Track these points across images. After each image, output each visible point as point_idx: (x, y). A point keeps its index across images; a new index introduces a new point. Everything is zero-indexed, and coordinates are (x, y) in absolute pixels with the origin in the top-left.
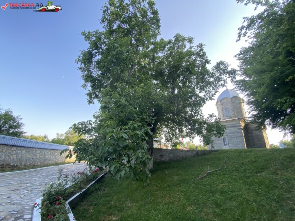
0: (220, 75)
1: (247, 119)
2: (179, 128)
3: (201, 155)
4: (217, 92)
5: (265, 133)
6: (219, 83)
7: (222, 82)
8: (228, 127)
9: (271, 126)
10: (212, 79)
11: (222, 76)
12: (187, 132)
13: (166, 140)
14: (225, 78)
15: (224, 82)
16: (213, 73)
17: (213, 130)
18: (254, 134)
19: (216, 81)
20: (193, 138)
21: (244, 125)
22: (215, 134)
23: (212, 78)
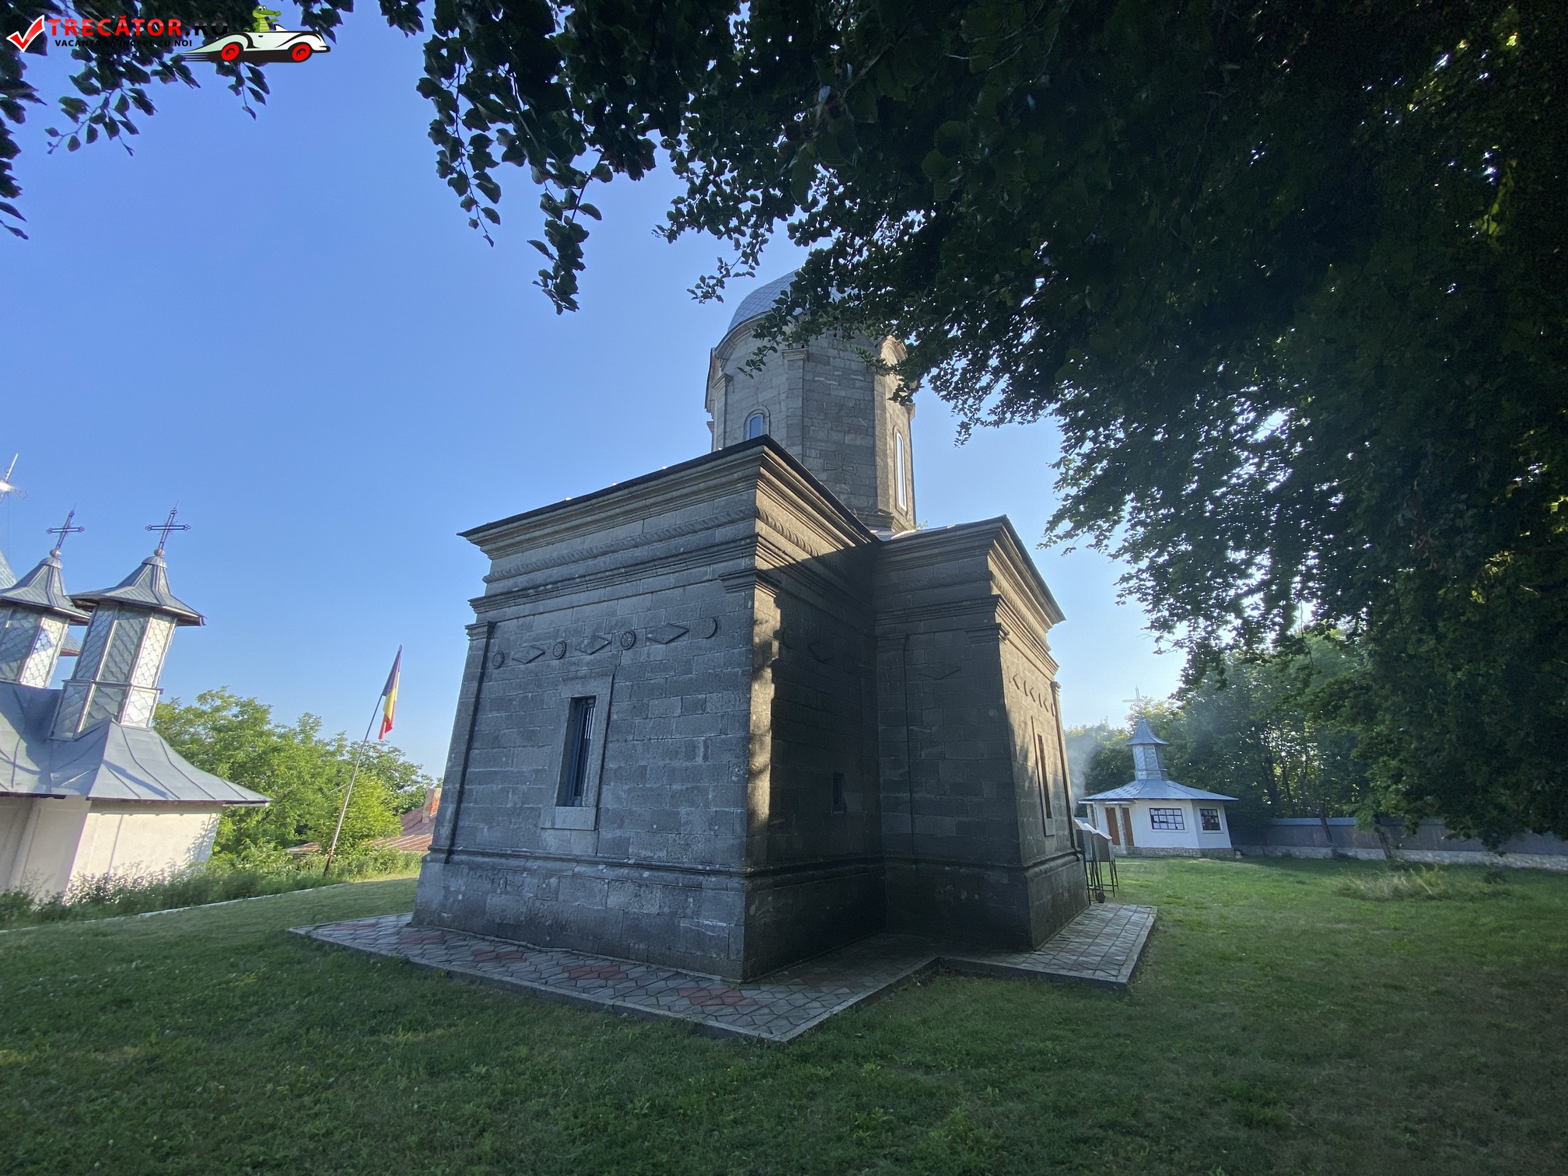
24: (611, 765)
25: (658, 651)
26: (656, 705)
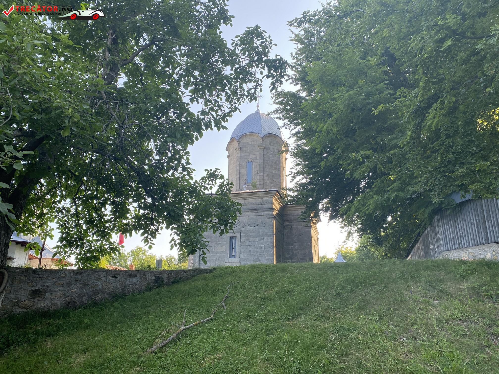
0: (250, 65)
1: (288, 193)
2: (113, 203)
3: (167, 284)
4: (236, 109)
5: (316, 229)
6: (244, 85)
7: (251, 85)
8: (246, 210)
9: (328, 214)
10: (228, 71)
11: (254, 70)
12: (138, 217)
13: (61, 240)
14: (259, 76)
15: (255, 88)
16: (233, 53)
17: (209, 215)
18: (294, 231)
19: (237, 78)
20: (153, 234)
21: (278, 207)
22: (213, 226)
23: (229, 67)
24: (242, 250)
25: (251, 228)
26: (252, 239)
